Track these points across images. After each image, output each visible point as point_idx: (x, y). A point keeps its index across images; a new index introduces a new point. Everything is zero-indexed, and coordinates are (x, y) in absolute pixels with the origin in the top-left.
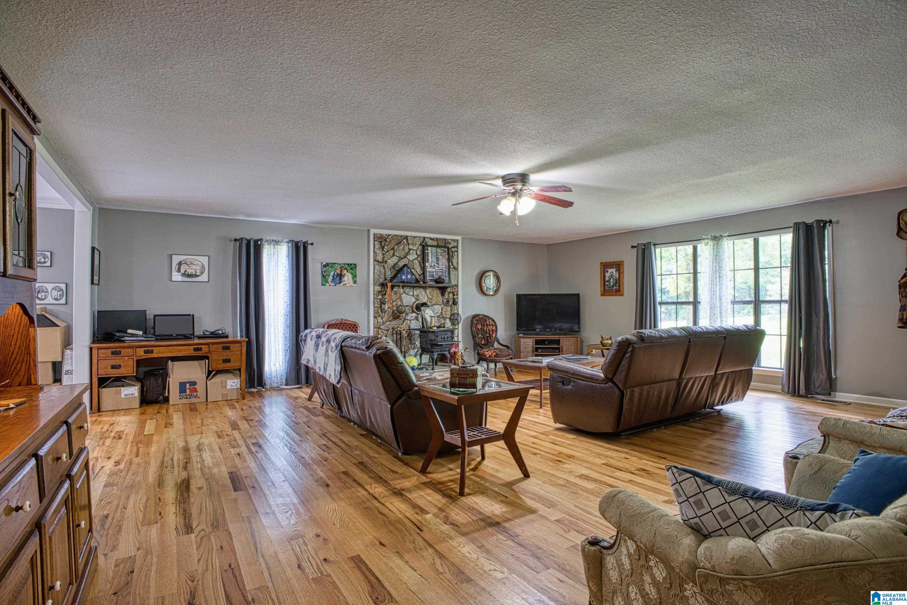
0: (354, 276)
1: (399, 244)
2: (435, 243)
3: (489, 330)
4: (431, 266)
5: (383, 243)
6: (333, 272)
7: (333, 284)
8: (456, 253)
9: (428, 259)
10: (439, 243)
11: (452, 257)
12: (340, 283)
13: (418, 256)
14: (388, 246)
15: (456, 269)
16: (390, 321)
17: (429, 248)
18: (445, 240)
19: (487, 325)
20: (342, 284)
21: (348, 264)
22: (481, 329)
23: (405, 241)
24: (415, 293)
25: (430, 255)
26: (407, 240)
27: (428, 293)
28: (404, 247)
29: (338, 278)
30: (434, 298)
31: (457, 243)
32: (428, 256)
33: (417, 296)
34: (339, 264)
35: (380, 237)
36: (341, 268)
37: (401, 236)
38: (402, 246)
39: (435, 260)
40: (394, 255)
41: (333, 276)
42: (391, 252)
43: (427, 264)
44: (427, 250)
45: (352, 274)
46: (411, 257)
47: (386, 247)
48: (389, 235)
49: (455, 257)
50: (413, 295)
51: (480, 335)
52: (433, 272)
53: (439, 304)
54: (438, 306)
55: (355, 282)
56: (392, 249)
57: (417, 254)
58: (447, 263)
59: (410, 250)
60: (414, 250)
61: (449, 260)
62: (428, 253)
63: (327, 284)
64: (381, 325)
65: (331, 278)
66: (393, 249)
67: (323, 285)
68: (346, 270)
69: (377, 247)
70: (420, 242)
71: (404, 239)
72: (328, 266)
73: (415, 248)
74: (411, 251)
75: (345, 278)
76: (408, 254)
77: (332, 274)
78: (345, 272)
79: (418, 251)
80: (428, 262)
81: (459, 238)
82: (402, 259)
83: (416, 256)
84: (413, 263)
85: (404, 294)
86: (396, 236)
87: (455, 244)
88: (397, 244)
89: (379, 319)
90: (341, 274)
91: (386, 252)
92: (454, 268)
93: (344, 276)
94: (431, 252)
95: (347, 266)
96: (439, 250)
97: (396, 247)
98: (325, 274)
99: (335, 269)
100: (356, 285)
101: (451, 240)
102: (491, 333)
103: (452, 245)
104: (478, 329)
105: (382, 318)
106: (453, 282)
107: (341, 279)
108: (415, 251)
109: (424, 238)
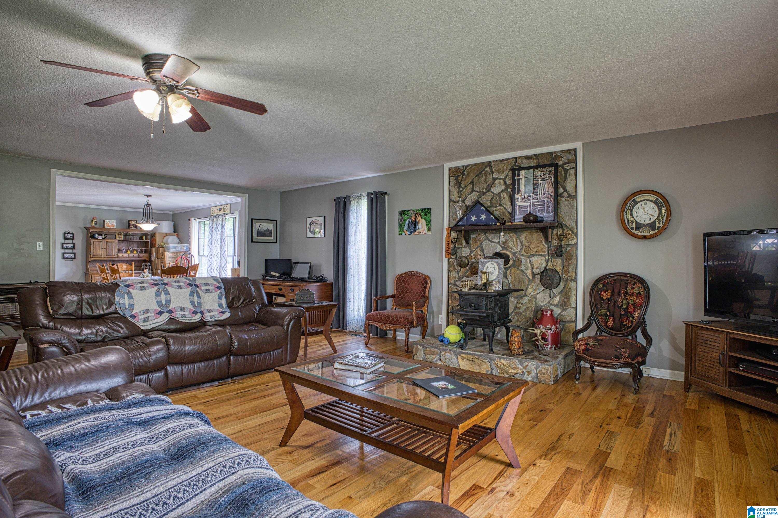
0: (429, 222)
1: (478, 175)
2: (533, 163)
3: (628, 303)
4: (522, 199)
5: (460, 178)
6: (408, 220)
7: (408, 233)
8: (573, 172)
9: (519, 188)
10: (541, 161)
11: (566, 178)
12: (415, 231)
13: (507, 186)
14: (465, 180)
15: (574, 197)
16: (467, 277)
17: (522, 172)
18: (551, 153)
19: (626, 294)
20: (416, 233)
21: (422, 210)
22: (609, 300)
23: (488, 169)
24: (502, 239)
25: (522, 182)
26: (491, 168)
27: (523, 238)
28: (486, 178)
29: (413, 227)
30: (532, 246)
31: (575, 155)
32: (519, 184)
33: (505, 243)
34: (413, 210)
35: (456, 171)
36: (415, 214)
37: (483, 164)
38: (484, 177)
39: (530, 188)
40: (473, 191)
41: (408, 225)
42: (470, 187)
43: (517, 196)
44: (519, 175)
45: (426, 220)
46: (496, 190)
47: (463, 183)
48: (467, 166)
49: (571, 178)
50: (499, 243)
51: (604, 311)
52: (526, 207)
53: (541, 255)
54: (540, 258)
55: (429, 229)
56: (470, 183)
57: (505, 182)
58: (551, 190)
59: (494, 179)
60: (500, 179)
61: (556, 185)
62: (519, 180)
63: (404, 234)
64: (457, 281)
65: (406, 226)
66: (472, 183)
67: (400, 234)
68: (420, 217)
69: (452, 184)
70: (510, 166)
71: (486, 167)
72: (404, 214)
73: (502, 176)
74: (497, 181)
75: (420, 226)
76: (492, 185)
77: (407, 222)
78: (419, 218)
79: (507, 180)
80: (518, 193)
81: (578, 145)
82: (484, 193)
83: (503, 187)
84: (500, 197)
85: (486, 241)
86: (476, 165)
87: (571, 157)
88: (477, 176)
89: (455, 274)
90: (416, 221)
91: (463, 189)
92: (570, 196)
93: (418, 223)
94: (525, 177)
95: (421, 212)
96: (539, 172)
97: (475, 180)
98: (401, 223)
99: (410, 216)
100: (430, 233)
101: (561, 152)
102: (631, 309)
103: (564, 159)
104: (602, 299)
105: (458, 272)
106: (567, 220)
107: (415, 227)
108: (502, 181)
109: (516, 158)
